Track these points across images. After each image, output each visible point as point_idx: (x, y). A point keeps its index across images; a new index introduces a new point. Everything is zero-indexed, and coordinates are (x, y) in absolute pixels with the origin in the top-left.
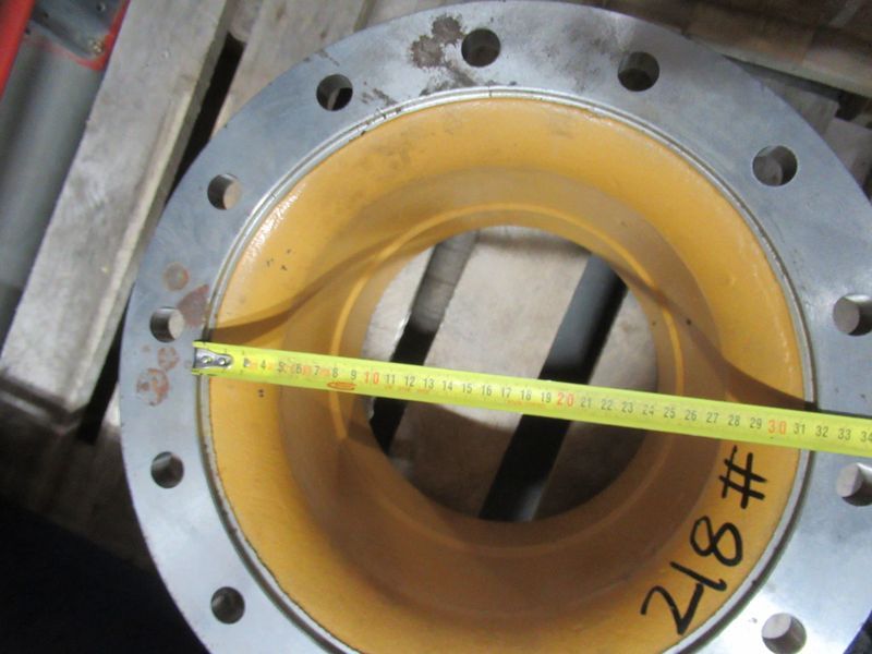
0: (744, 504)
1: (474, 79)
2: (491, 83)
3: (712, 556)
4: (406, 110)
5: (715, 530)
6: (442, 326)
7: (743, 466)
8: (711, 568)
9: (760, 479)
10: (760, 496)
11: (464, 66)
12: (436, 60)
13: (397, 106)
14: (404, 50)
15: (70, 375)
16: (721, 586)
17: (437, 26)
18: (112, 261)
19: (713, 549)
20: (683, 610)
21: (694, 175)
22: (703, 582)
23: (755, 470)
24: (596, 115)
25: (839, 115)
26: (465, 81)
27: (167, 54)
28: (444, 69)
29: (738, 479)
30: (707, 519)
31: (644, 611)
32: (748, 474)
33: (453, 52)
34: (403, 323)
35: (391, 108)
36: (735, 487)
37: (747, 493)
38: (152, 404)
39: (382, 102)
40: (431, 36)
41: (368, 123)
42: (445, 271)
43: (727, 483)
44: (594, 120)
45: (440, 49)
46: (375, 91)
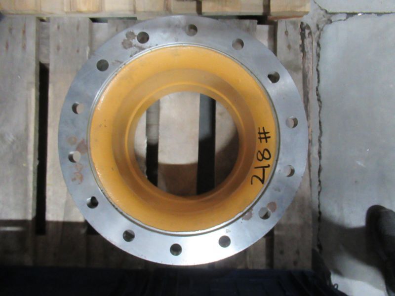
0: (267, 142)
1: (145, 47)
2: (150, 47)
3: (264, 160)
4: (127, 63)
5: (262, 153)
6: (160, 137)
7: (263, 132)
8: (265, 163)
9: (268, 133)
10: (269, 137)
11: (140, 44)
12: (131, 45)
13: (124, 63)
14: (120, 46)
15: (26, 209)
16: (269, 166)
17: (127, 35)
18: (26, 161)
19: (263, 158)
20: (262, 178)
21: (218, 54)
22: (264, 168)
23: (266, 131)
24: (184, 46)
25: (259, 23)
26: (142, 49)
27: (19, 77)
28: (134, 47)
29: (263, 136)
30: (259, 151)
31: (252, 184)
32: (265, 133)
33: (135, 41)
34: (145, 141)
35: (122, 64)
36: (263, 138)
37: (266, 138)
38: (79, 184)
39: (119, 63)
40: (126, 39)
41: (117, 71)
42: (153, 120)
43: (260, 138)
44: (184, 48)
45: (131, 42)
46: (115, 61)
